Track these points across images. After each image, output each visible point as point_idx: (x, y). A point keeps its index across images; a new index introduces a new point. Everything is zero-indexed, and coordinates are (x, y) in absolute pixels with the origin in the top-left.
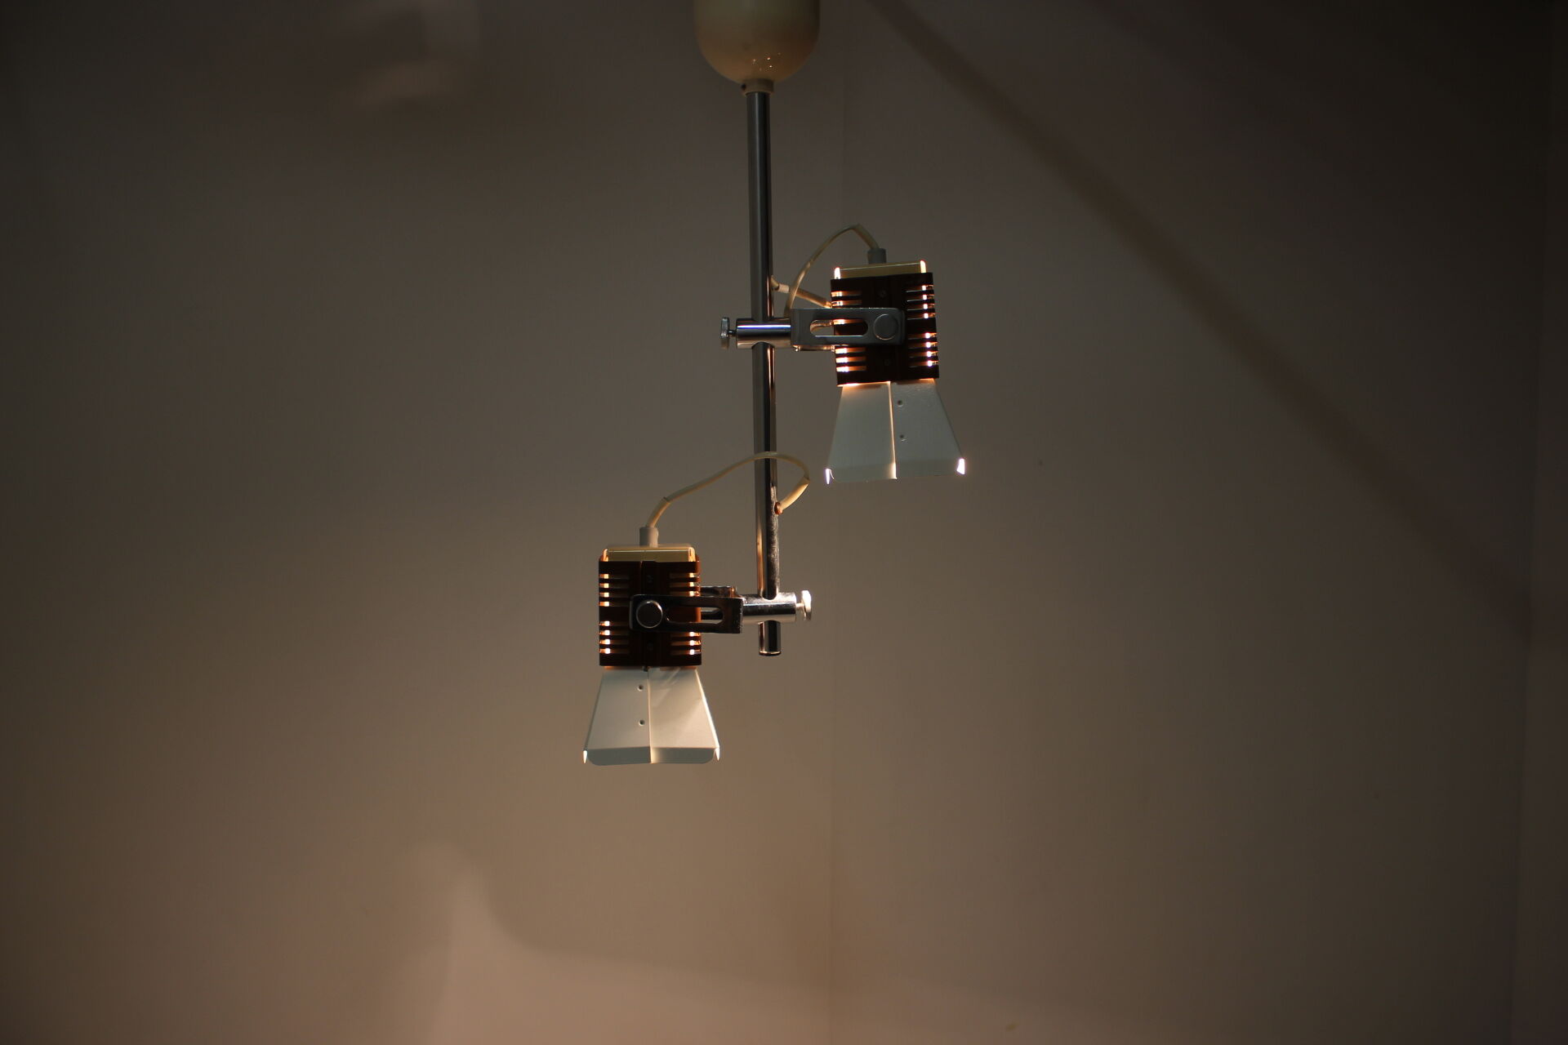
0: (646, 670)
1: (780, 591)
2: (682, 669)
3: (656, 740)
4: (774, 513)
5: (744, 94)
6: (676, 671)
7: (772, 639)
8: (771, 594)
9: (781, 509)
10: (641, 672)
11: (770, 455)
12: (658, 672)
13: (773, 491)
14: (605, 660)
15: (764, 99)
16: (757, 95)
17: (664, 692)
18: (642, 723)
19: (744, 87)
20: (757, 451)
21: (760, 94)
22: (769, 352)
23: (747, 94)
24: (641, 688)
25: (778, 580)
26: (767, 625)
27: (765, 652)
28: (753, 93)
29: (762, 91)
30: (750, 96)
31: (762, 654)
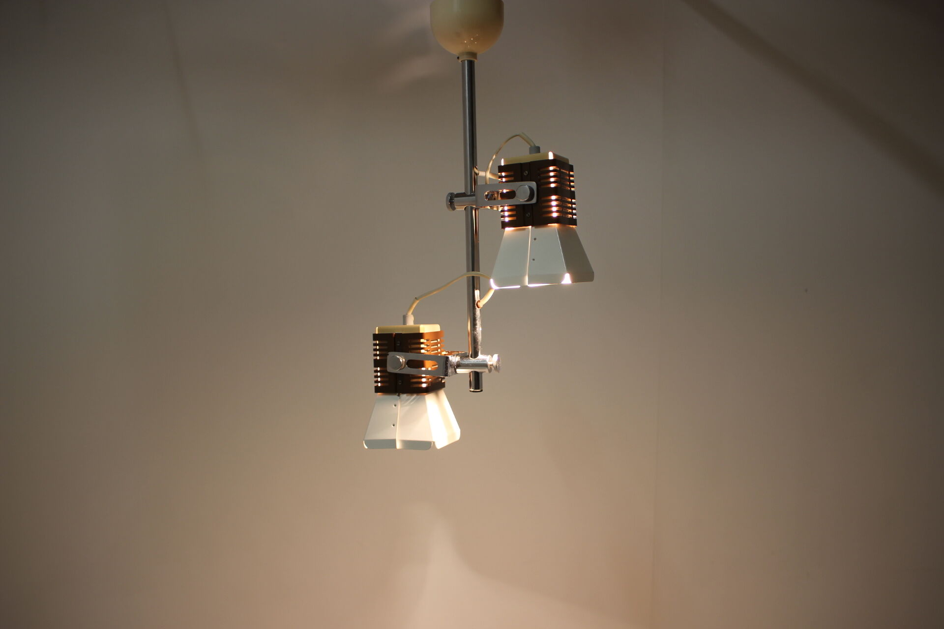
0: (399, 395)
1: (482, 354)
2: (417, 395)
3: (400, 435)
4: (476, 307)
5: (460, 61)
6: (414, 396)
7: (477, 382)
8: (475, 354)
9: (481, 304)
10: (395, 397)
11: (474, 274)
12: (404, 396)
13: (477, 293)
14: (377, 390)
15: (471, 64)
16: (466, 61)
17: (407, 408)
18: (394, 425)
19: (458, 58)
20: (468, 271)
21: (468, 61)
22: (474, 212)
23: (461, 61)
24: (395, 406)
25: (480, 347)
26: (473, 374)
27: (473, 390)
28: (465, 60)
29: (468, 59)
30: (463, 62)
31: (471, 391)
